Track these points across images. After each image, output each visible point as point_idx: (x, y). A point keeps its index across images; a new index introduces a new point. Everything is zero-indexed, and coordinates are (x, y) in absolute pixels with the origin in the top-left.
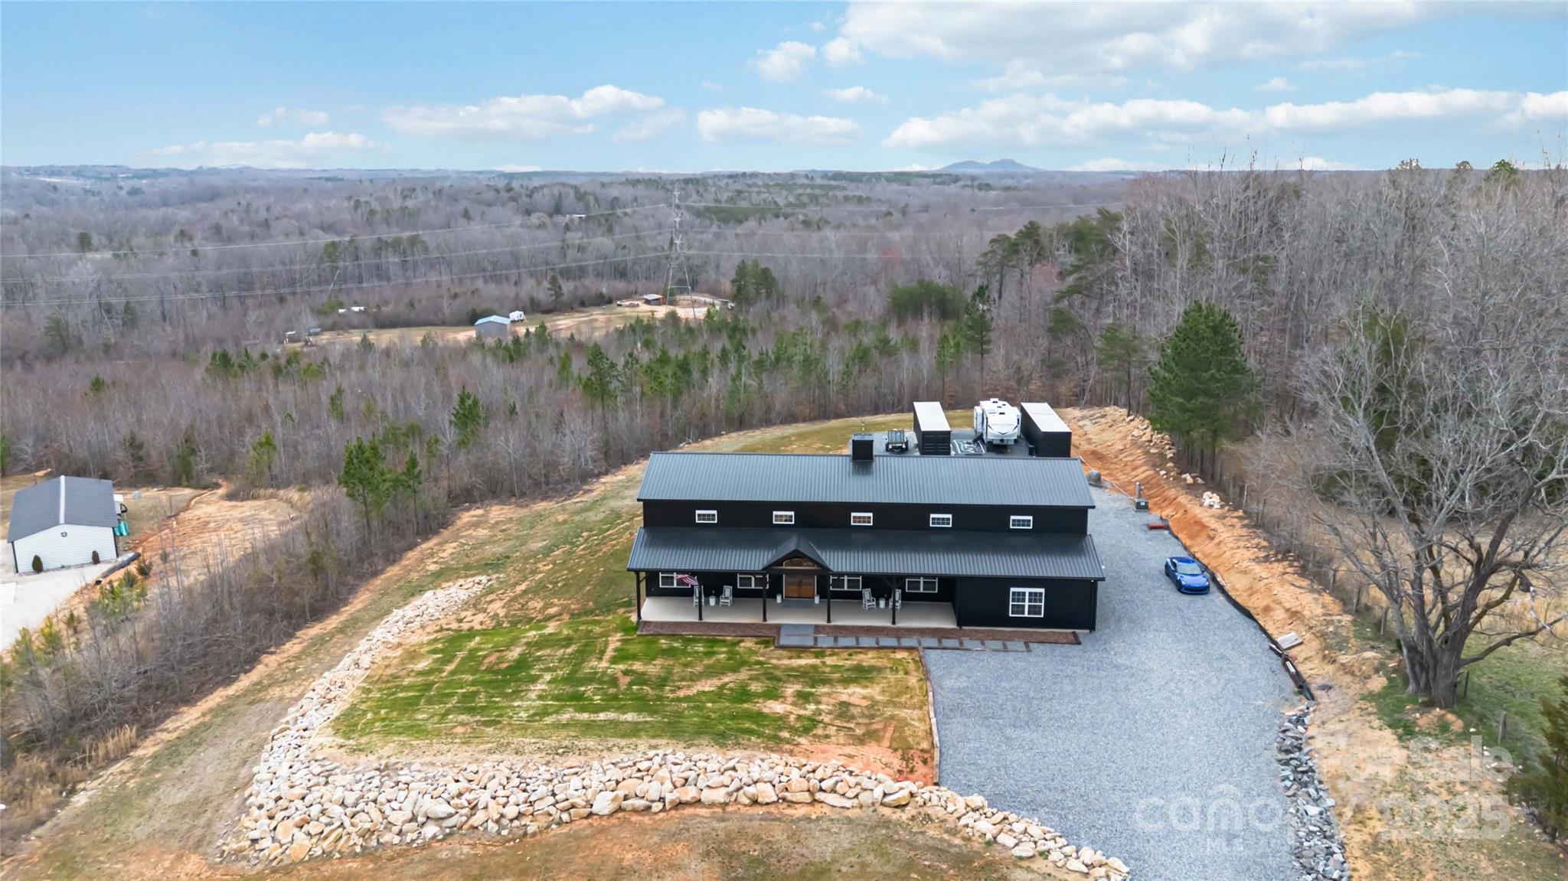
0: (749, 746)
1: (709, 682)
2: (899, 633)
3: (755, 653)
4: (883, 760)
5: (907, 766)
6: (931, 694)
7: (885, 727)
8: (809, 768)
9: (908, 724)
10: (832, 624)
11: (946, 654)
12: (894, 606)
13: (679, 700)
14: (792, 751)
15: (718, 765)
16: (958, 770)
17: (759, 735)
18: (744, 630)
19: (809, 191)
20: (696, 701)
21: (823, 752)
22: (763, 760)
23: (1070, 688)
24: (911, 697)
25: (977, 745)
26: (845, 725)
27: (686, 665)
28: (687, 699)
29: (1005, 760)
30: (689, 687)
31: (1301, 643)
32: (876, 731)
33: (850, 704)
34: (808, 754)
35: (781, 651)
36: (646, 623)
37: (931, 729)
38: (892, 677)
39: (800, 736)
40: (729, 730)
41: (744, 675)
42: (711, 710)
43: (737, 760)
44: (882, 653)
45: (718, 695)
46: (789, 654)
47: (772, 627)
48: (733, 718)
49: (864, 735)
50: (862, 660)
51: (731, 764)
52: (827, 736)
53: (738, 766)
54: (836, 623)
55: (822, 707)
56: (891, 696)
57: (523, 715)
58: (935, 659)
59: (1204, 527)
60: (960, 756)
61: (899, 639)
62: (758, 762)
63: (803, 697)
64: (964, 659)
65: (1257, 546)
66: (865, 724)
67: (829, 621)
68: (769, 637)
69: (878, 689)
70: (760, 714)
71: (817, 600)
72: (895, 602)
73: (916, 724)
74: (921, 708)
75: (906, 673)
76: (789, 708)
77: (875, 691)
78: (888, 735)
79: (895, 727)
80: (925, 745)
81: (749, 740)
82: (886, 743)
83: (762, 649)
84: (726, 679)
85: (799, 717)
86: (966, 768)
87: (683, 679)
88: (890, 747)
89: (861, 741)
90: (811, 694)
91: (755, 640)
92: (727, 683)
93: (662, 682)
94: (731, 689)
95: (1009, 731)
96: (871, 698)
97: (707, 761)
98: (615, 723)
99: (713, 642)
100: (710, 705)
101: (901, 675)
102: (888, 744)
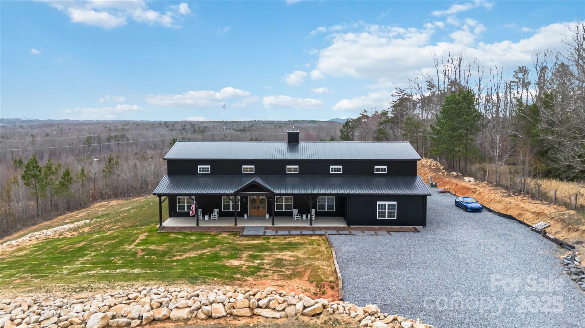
0: (212, 283)
1: (195, 252)
2: (314, 229)
3: (228, 239)
4: (303, 287)
5: (320, 291)
6: (334, 253)
7: (305, 270)
8: (251, 293)
9: (320, 268)
10: (275, 226)
11: (341, 237)
12: (311, 218)
13: (173, 261)
14: (241, 285)
15: (187, 294)
16: (356, 292)
17: (219, 277)
18: (222, 230)
19: (279, 125)
20: (183, 263)
21: (262, 284)
22: (219, 290)
23: (419, 250)
24: (322, 256)
25: (367, 278)
26: (279, 269)
27: (183, 245)
28: (177, 261)
29: (388, 285)
30: (181, 255)
31: (549, 226)
32: (299, 272)
33: (283, 259)
34: (252, 286)
35: (243, 238)
36: (164, 227)
37: (335, 270)
38: (310, 247)
39: (247, 276)
40: (201, 275)
41: (217, 249)
42: (192, 266)
43: (201, 290)
44: (304, 237)
45: (200, 258)
46: (248, 239)
47: (239, 228)
48: (205, 269)
49: (291, 274)
50: (292, 240)
51: (196, 293)
52: (266, 276)
53: (200, 294)
54: (276, 225)
55: (264, 261)
56: (310, 255)
57: (65, 272)
58: (335, 239)
59: (469, 189)
60: (356, 284)
61: (314, 231)
62: (216, 290)
63: (253, 257)
64: (353, 239)
65: (501, 192)
66: (292, 269)
67: (273, 224)
68: (236, 232)
69: (301, 252)
70: (224, 266)
71: (267, 216)
72: (311, 216)
73: (326, 268)
74: (328, 260)
75: (318, 245)
76: (243, 263)
77: (300, 253)
78: (307, 274)
79: (312, 269)
80: (332, 279)
81: (213, 280)
82: (306, 278)
83: (232, 237)
84: (206, 251)
85: (249, 267)
86: (362, 290)
87: (179, 252)
88: (308, 280)
89: (289, 277)
90: (259, 256)
91: (229, 233)
92: (206, 253)
93: (164, 254)
94: (208, 255)
95: (386, 270)
96: (297, 257)
97: (179, 292)
98: (125, 274)
99: (203, 234)
100: (192, 263)
101: (315, 246)
102: (307, 279)
